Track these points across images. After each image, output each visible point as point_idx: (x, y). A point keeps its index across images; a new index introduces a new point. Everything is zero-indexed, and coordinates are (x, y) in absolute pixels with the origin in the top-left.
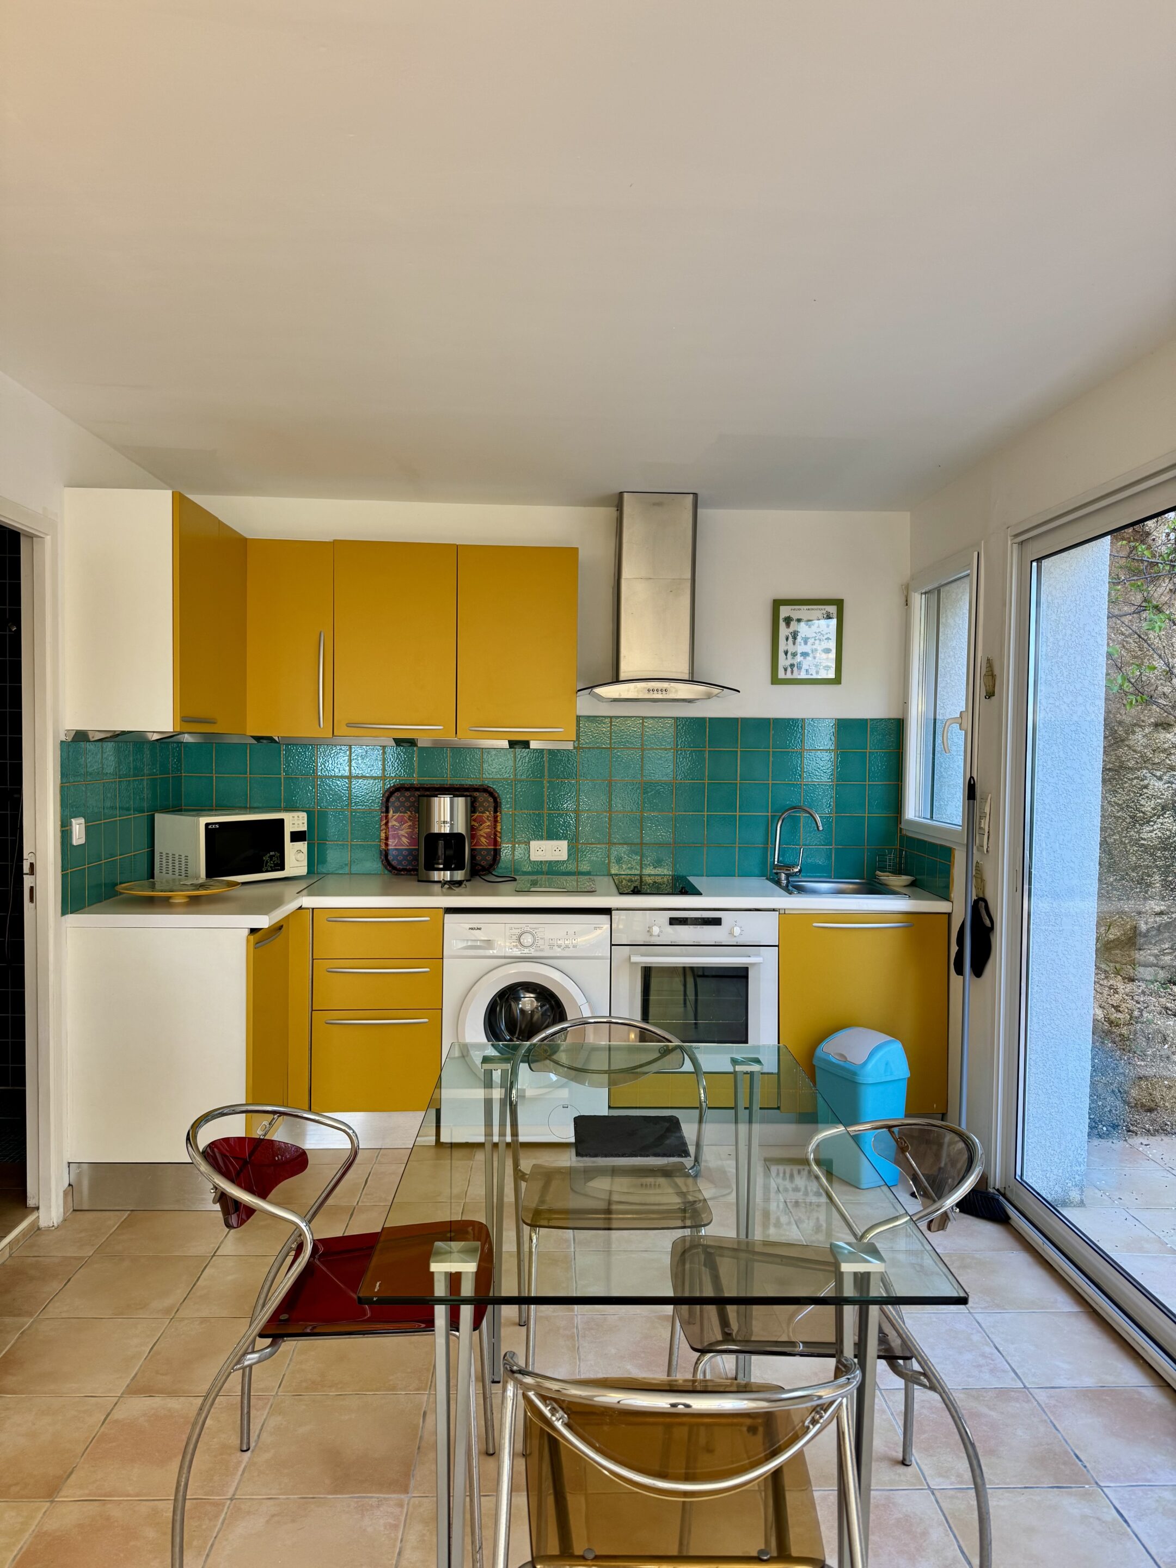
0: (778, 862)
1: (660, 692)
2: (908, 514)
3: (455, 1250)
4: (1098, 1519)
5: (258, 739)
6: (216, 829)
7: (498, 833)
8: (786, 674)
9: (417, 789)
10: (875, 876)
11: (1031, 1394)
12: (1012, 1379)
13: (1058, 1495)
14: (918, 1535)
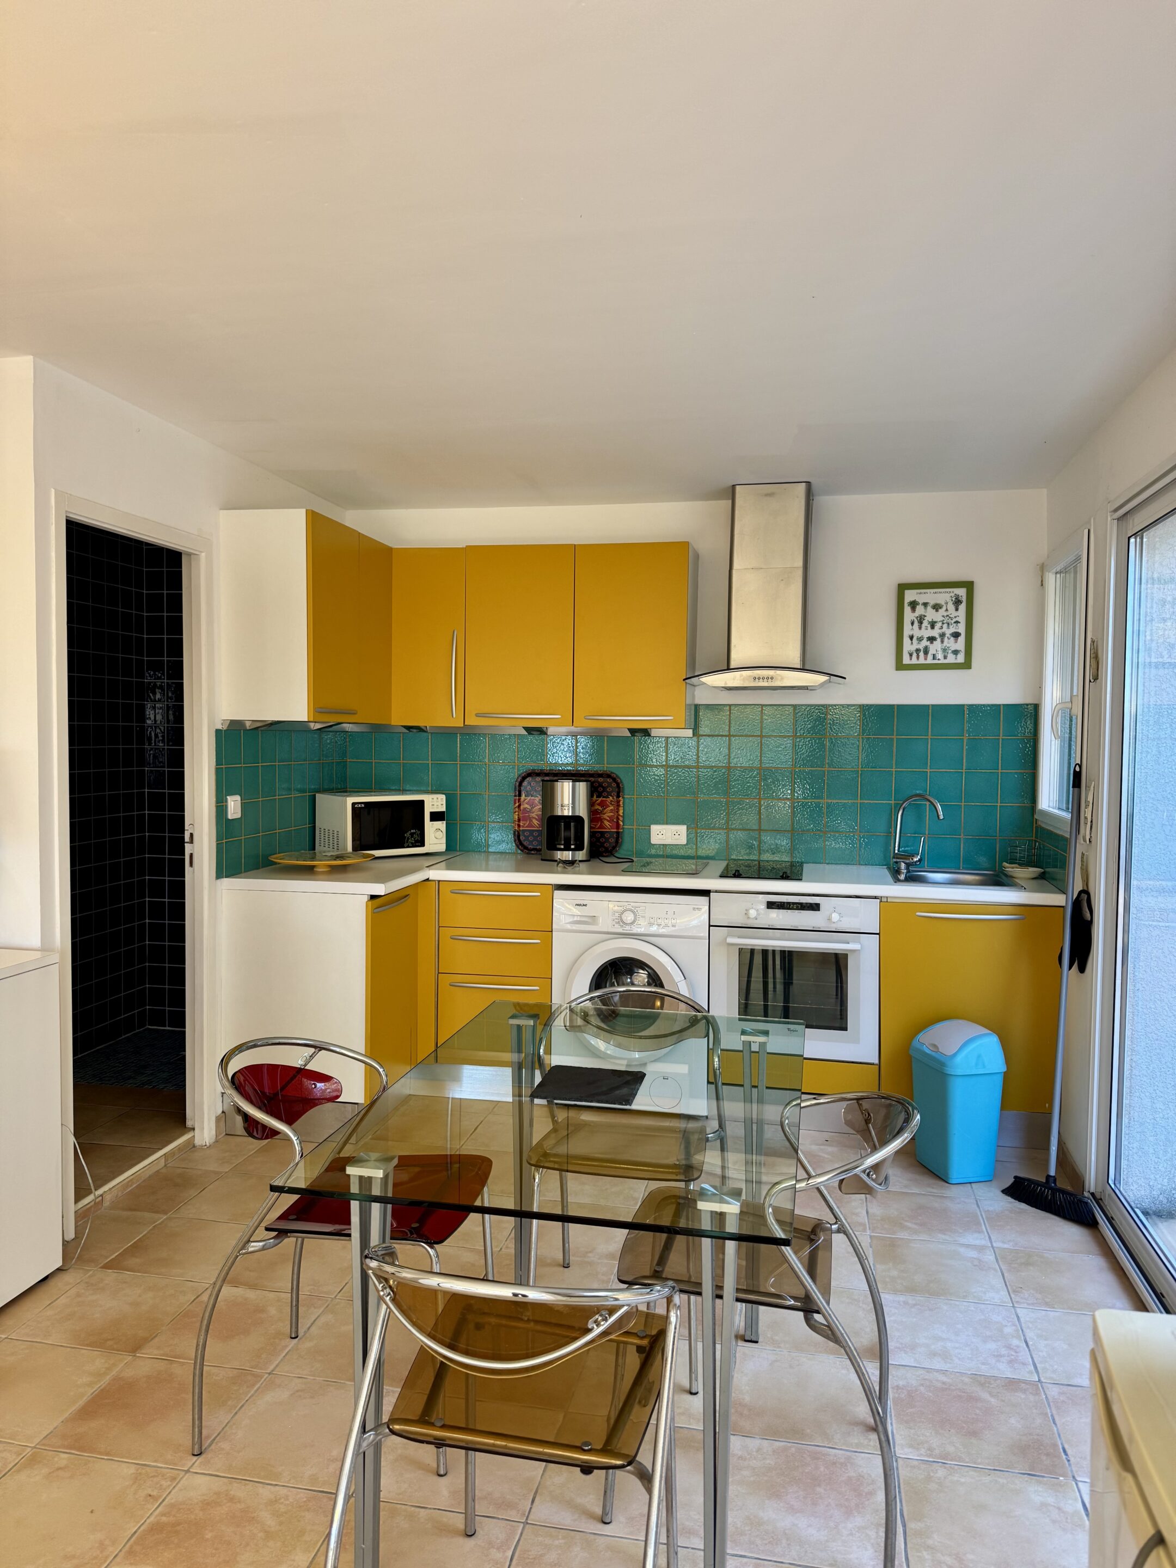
0: (899, 851)
1: (765, 680)
2: (1045, 491)
3: (373, 1159)
4: (1059, 1509)
5: (409, 728)
6: (361, 808)
7: (620, 817)
8: (911, 659)
9: (547, 775)
10: (1001, 866)
11: (1043, 1388)
12: (1030, 1372)
13: (1027, 1481)
14: (864, 1494)
